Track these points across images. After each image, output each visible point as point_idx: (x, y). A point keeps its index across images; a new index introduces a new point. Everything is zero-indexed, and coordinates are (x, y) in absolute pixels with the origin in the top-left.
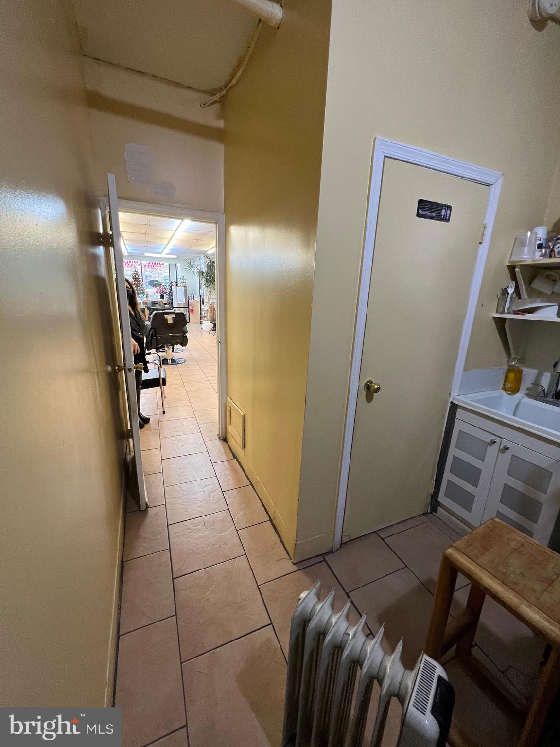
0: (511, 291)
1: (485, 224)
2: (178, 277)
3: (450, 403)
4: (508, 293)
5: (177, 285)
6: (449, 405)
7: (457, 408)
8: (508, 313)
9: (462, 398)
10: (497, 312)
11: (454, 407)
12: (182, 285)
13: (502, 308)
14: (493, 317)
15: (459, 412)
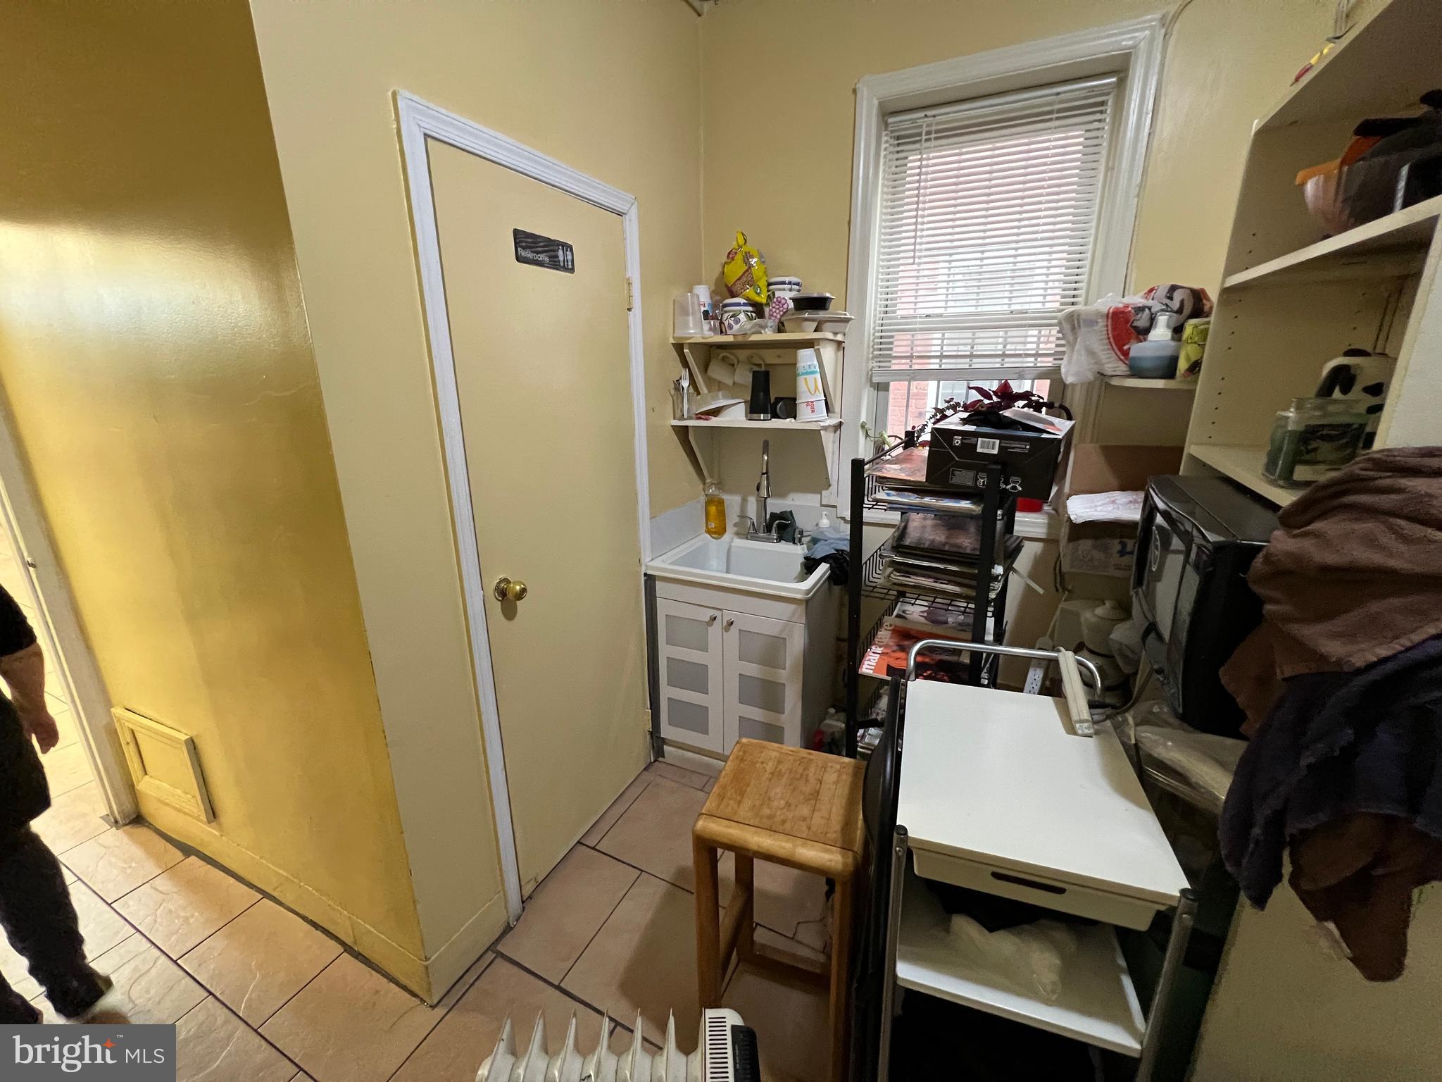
0: (685, 384)
1: (629, 279)
3: (643, 576)
4: (683, 388)
6: (643, 579)
7: (655, 580)
8: (690, 418)
9: (656, 563)
10: (675, 418)
11: (650, 580)
13: (679, 411)
14: (672, 426)
15: (659, 585)
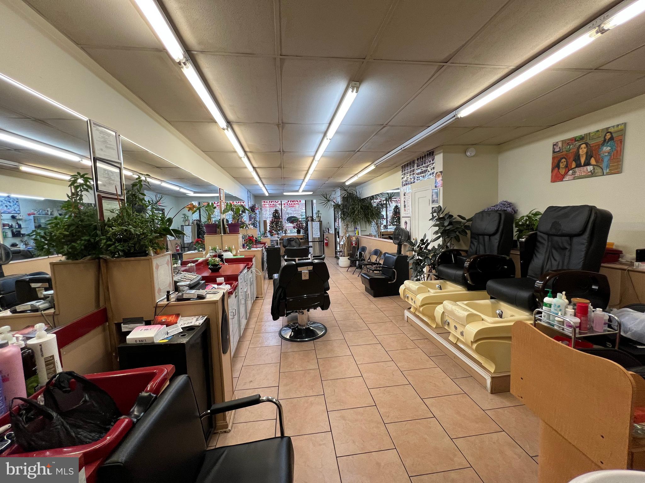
2: (314, 212)
5: (312, 220)
12: (317, 220)
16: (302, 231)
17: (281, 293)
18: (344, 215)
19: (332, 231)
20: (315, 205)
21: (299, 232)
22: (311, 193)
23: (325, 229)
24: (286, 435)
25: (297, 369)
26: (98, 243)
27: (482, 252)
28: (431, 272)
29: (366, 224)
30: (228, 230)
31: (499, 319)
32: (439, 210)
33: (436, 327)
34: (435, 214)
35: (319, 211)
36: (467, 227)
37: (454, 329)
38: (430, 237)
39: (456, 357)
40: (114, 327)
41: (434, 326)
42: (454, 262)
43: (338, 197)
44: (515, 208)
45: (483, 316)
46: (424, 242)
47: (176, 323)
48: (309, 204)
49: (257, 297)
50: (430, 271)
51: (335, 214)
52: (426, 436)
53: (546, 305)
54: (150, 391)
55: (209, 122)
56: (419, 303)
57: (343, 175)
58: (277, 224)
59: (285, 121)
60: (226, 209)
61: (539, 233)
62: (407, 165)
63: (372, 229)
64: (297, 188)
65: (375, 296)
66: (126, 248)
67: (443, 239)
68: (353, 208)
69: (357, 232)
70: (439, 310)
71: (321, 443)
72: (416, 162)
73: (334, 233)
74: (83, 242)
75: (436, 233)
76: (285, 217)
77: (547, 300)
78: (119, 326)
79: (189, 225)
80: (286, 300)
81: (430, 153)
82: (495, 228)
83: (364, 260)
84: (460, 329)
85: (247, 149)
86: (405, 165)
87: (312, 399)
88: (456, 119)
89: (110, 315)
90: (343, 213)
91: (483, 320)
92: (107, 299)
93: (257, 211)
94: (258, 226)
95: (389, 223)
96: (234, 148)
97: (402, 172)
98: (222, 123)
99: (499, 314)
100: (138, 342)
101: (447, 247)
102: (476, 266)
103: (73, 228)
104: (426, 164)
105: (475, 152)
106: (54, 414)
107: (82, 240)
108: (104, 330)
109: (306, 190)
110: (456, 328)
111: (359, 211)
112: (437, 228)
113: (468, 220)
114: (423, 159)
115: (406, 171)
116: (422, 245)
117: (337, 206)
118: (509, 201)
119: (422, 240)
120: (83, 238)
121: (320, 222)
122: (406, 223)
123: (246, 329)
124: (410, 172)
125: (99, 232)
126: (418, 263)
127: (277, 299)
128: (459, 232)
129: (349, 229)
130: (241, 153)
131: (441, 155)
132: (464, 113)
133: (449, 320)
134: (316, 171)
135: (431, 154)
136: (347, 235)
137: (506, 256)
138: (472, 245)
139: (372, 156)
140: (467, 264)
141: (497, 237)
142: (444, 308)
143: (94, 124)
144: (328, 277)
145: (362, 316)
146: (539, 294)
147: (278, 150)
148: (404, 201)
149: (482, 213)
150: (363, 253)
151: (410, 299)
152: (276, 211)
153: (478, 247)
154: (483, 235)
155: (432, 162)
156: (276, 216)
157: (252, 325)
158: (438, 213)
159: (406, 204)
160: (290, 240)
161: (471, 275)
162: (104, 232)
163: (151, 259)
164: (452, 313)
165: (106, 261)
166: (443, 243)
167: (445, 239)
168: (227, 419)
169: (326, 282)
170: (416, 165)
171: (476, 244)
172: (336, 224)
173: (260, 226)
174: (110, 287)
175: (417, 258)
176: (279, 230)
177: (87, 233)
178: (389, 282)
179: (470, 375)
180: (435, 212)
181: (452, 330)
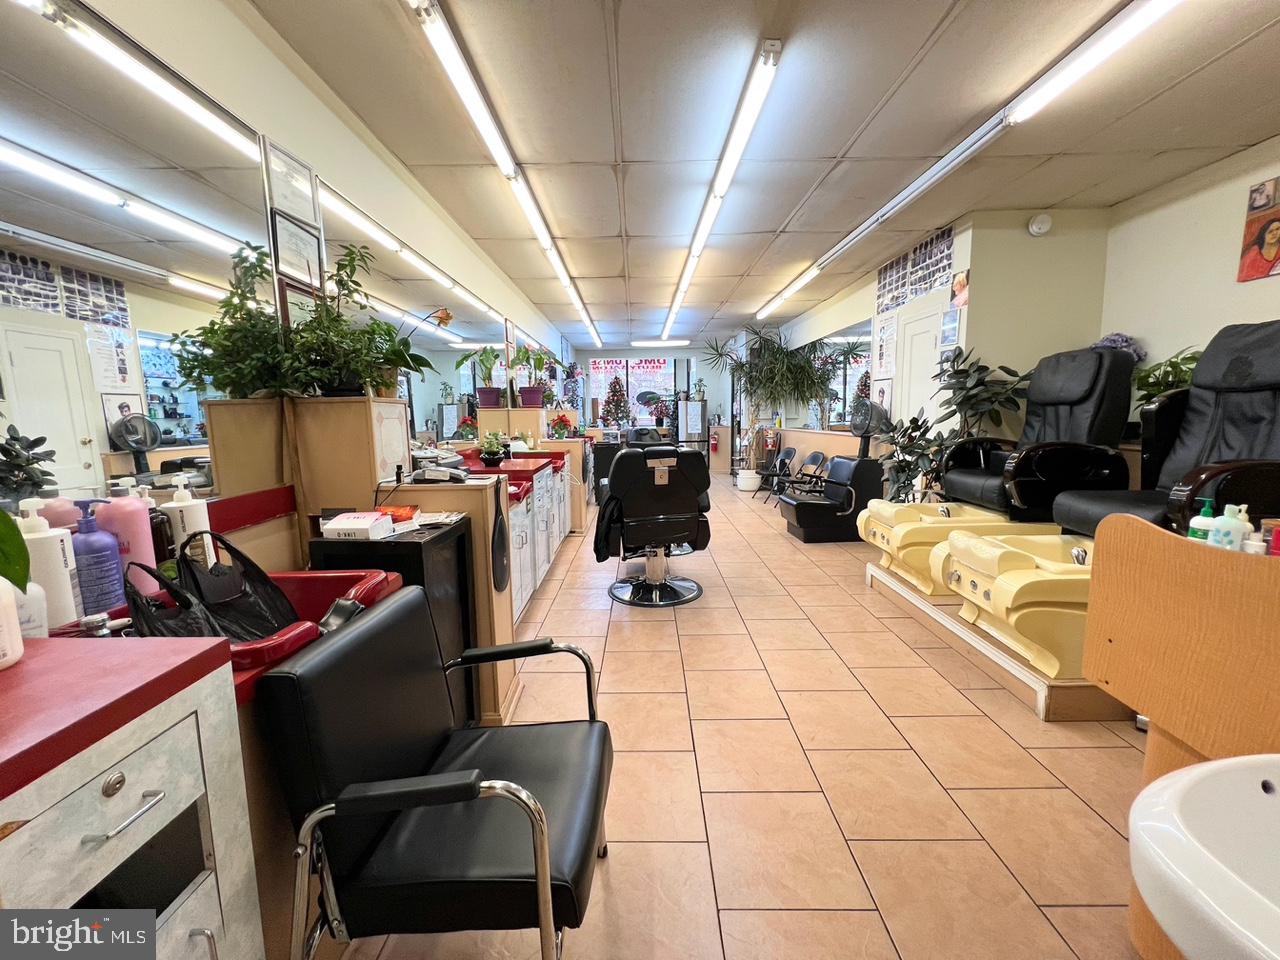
2: (691, 383)
5: (687, 398)
12: (697, 397)
16: (666, 421)
17: (613, 510)
18: (752, 384)
19: (727, 422)
20: (693, 370)
21: (659, 422)
22: (687, 343)
23: (711, 418)
24: (600, 717)
25: (638, 649)
26: (277, 366)
27: (1050, 438)
28: (931, 487)
29: (797, 404)
30: (520, 400)
31: (1078, 566)
32: (958, 354)
33: (933, 591)
34: (946, 366)
35: (701, 380)
36: (1019, 392)
37: (970, 588)
38: (933, 412)
39: (972, 649)
40: (307, 523)
41: (929, 592)
42: (983, 466)
43: (740, 349)
44: (1141, 349)
45: (1038, 560)
46: (920, 423)
47: (411, 518)
48: (682, 366)
49: (571, 532)
50: (928, 486)
51: (733, 381)
52: (889, 779)
53: (1195, 533)
54: (355, 598)
55: (482, 166)
56: (896, 542)
57: (750, 294)
58: (618, 406)
59: (628, 155)
60: (517, 358)
61: (1193, 390)
62: (891, 266)
63: (810, 413)
64: (656, 331)
65: (807, 540)
66: (326, 377)
67: (962, 417)
68: (771, 371)
69: (777, 421)
70: (940, 552)
71: (674, 767)
72: (911, 256)
73: (730, 425)
74: (254, 363)
75: (948, 402)
76: (635, 390)
77: (1197, 522)
78: (315, 522)
79: (452, 404)
80: (623, 522)
81: (943, 233)
82: (1086, 386)
83: (789, 475)
84: (982, 587)
85: (557, 233)
86: (886, 268)
87: (660, 697)
88: (1004, 128)
89: (300, 499)
90: (751, 381)
91: (1037, 567)
92: (296, 469)
93: (579, 378)
94: (580, 407)
95: (848, 408)
96: (532, 231)
97: (880, 282)
98: (506, 164)
99: (1077, 558)
100: (343, 537)
101: (970, 434)
102: (1034, 468)
103: (237, 335)
104: (934, 259)
105: (1050, 224)
106: (194, 600)
107: (253, 359)
108: (291, 526)
109: (677, 333)
110: (974, 585)
111: (782, 375)
112: (949, 394)
113: (1024, 378)
114: (926, 249)
115: (887, 281)
116: (913, 431)
117: (738, 367)
118: (1128, 334)
119: (914, 421)
120: (254, 356)
121: (704, 402)
122: (882, 392)
123: (546, 580)
124: (897, 281)
125: (281, 347)
126: (902, 468)
127: (606, 520)
128: (1000, 403)
129: (762, 415)
130: (545, 240)
131: (970, 233)
132: (1022, 112)
133: (962, 572)
134: (694, 285)
135: (946, 234)
136: (757, 426)
137: (1107, 448)
138: (1028, 430)
139: (811, 243)
140: (1010, 465)
141: (1090, 407)
142: (952, 546)
143: (271, 145)
144: (707, 484)
145: (777, 573)
146: (1180, 515)
147: (616, 234)
148: (881, 346)
149: (1058, 356)
150: (787, 461)
151: (878, 536)
152: (617, 381)
153: (1042, 433)
154: (1056, 404)
155: (946, 252)
156: (617, 392)
157: (560, 573)
158: (953, 362)
159: (884, 351)
160: (641, 433)
161: (1018, 486)
162: (289, 346)
163: (369, 400)
164: (967, 553)
165: (292, 399)
166: (962, 427)
167: (966, 420)
168: (501, 710)
169: (702, 492)
170: (910, 264)
171: (1037, 425)
172: (736, 406)
173: (583, 406)
174: (299, 450)
175: (901, 458)
176: (621, 419)
177: (261, 348)
178: (839, 514)
179: (1001, 686)
180: (947, 360)
181: (966, 590)
